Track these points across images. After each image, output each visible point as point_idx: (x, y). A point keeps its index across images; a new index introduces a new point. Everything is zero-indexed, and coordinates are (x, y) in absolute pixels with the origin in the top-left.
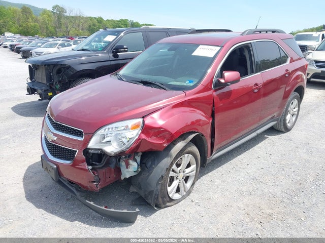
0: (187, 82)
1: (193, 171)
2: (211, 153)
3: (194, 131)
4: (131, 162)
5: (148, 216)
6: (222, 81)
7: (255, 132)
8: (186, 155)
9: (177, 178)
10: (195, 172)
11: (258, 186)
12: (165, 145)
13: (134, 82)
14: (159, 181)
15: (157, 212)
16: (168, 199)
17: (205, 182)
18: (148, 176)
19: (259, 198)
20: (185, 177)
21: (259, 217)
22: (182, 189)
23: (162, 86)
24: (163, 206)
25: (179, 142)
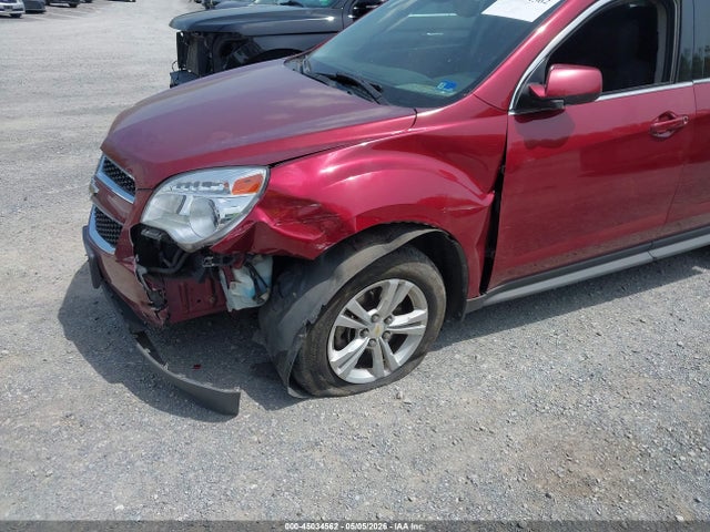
0: (442, 85)
1: (418, 323)
2: (483, 288)
3: (417, 221)
4: (238, 273)
5: (273, 409)
6: (541, 92)
7: (647, 250)
8: (394, 282)
9: (362, 335)
10: (423, 327)
11: (597, 396)
12: (320, 247)
13: (320, 77)
14: (300, 332)
15: (301, 404)
16: (332, 380)
17: (457, 356)
18: (282, 315)
19: (581, 428)
20: (389, 336)
21: (552, 479)
22: (378, 361)
23: (373, 91)
24: (318, 392)
25: (370, 244)
